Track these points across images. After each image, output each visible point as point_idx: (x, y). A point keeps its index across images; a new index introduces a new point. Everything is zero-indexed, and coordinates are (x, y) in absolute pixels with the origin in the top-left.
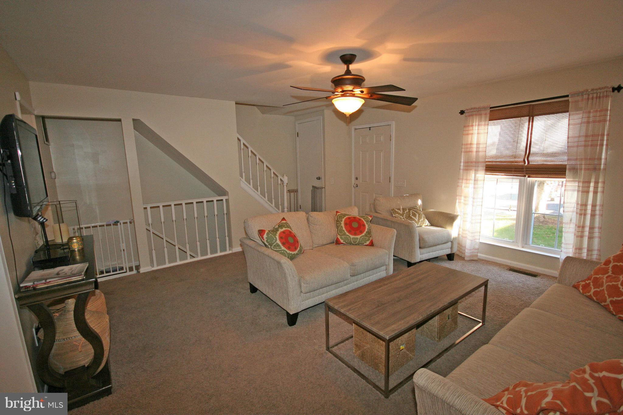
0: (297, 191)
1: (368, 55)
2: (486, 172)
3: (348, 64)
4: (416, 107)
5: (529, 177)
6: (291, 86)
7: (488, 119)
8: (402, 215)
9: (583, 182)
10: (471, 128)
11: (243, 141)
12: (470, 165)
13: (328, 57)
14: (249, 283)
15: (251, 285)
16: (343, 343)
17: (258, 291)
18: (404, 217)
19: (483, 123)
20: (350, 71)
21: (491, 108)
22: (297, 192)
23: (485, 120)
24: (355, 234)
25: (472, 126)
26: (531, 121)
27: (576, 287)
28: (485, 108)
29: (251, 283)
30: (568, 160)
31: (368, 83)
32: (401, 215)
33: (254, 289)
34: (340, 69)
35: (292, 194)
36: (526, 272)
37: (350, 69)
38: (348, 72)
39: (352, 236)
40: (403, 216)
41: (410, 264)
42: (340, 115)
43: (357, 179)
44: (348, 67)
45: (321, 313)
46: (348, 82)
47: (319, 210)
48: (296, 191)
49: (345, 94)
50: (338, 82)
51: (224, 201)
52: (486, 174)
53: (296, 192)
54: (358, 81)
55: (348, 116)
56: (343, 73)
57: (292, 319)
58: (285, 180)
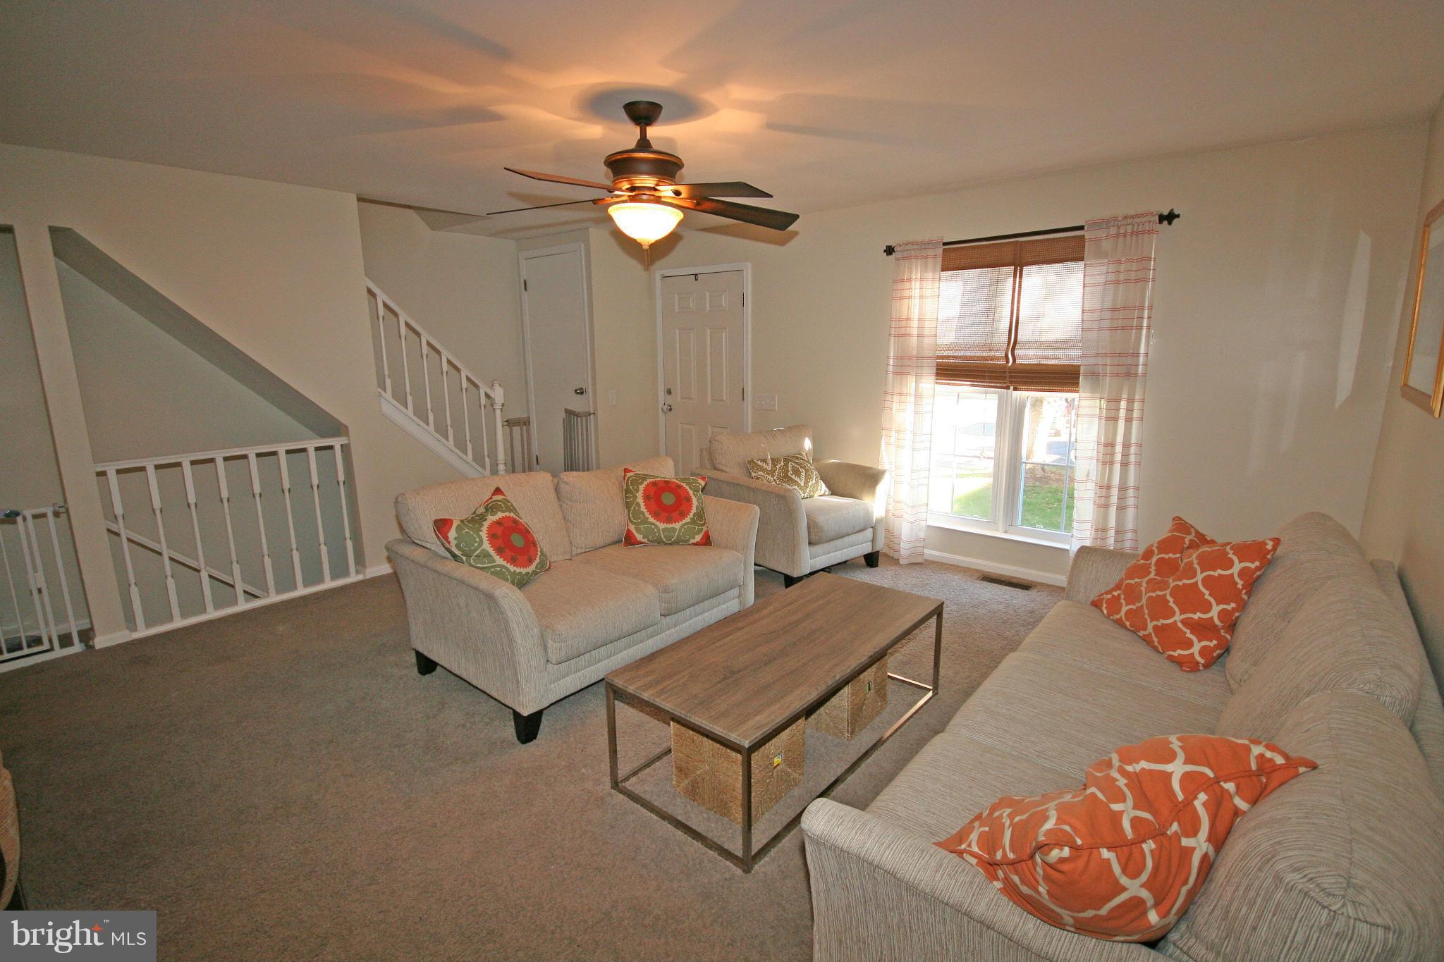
0: (529, 422)
1: (689, 108)
2: (937, 379)
3: (643, 124)
4: (795, 234)
5: (1015, 389)
6: (505, 168)
7: (939, 267)
8: (772, 473)
9: (1109, 400)
10: (907, 285)
11: (382, 297)
12: (907, 363)
13: (596, 104)
14: (413, 654)
15: (419, 656)
16: (648, 767)
17: (438, 669)
18: (775, 478)
19: (930, 275)
20: (648, 141)
21: (945, 244)
22: (529, 424)
23: (934, 271)
24: (669, 521)
25: (910, 280)
26: (1018, 274)
27: (1096, 604)
28: (930, 244)
29: (421, 650)
30: (1084, 356)
31: (692, 173)
32: (768, 474)
33: (426, 665)
34: (625, 136)
35: (516, 430)
36: (1012, 581)
37: (647, 138)
38: (644, 144)
39: (662, 526)
40: (773, 476)
41: (789, 581)
42: (629, 245)
43: (669, 392)
44: (643, 133)
45: (597, 706)
46: (644, 167)
47: (583, 467)
48: (526, 422)
49: (637, 195)
50: (620, 165)
51: (338, 449)
52: (937, 383)
53: (525, 424)
54: (667, 167)
55: (646, 247)
56: (632, 145)
57: (528, 727)
58: (498, 394)
